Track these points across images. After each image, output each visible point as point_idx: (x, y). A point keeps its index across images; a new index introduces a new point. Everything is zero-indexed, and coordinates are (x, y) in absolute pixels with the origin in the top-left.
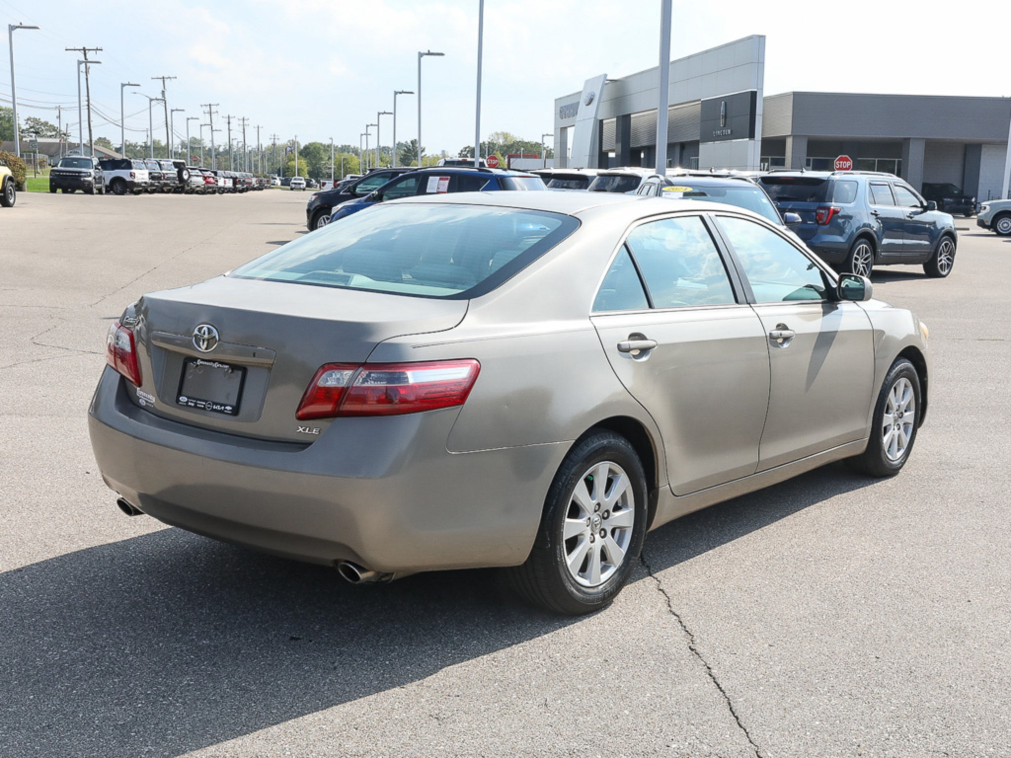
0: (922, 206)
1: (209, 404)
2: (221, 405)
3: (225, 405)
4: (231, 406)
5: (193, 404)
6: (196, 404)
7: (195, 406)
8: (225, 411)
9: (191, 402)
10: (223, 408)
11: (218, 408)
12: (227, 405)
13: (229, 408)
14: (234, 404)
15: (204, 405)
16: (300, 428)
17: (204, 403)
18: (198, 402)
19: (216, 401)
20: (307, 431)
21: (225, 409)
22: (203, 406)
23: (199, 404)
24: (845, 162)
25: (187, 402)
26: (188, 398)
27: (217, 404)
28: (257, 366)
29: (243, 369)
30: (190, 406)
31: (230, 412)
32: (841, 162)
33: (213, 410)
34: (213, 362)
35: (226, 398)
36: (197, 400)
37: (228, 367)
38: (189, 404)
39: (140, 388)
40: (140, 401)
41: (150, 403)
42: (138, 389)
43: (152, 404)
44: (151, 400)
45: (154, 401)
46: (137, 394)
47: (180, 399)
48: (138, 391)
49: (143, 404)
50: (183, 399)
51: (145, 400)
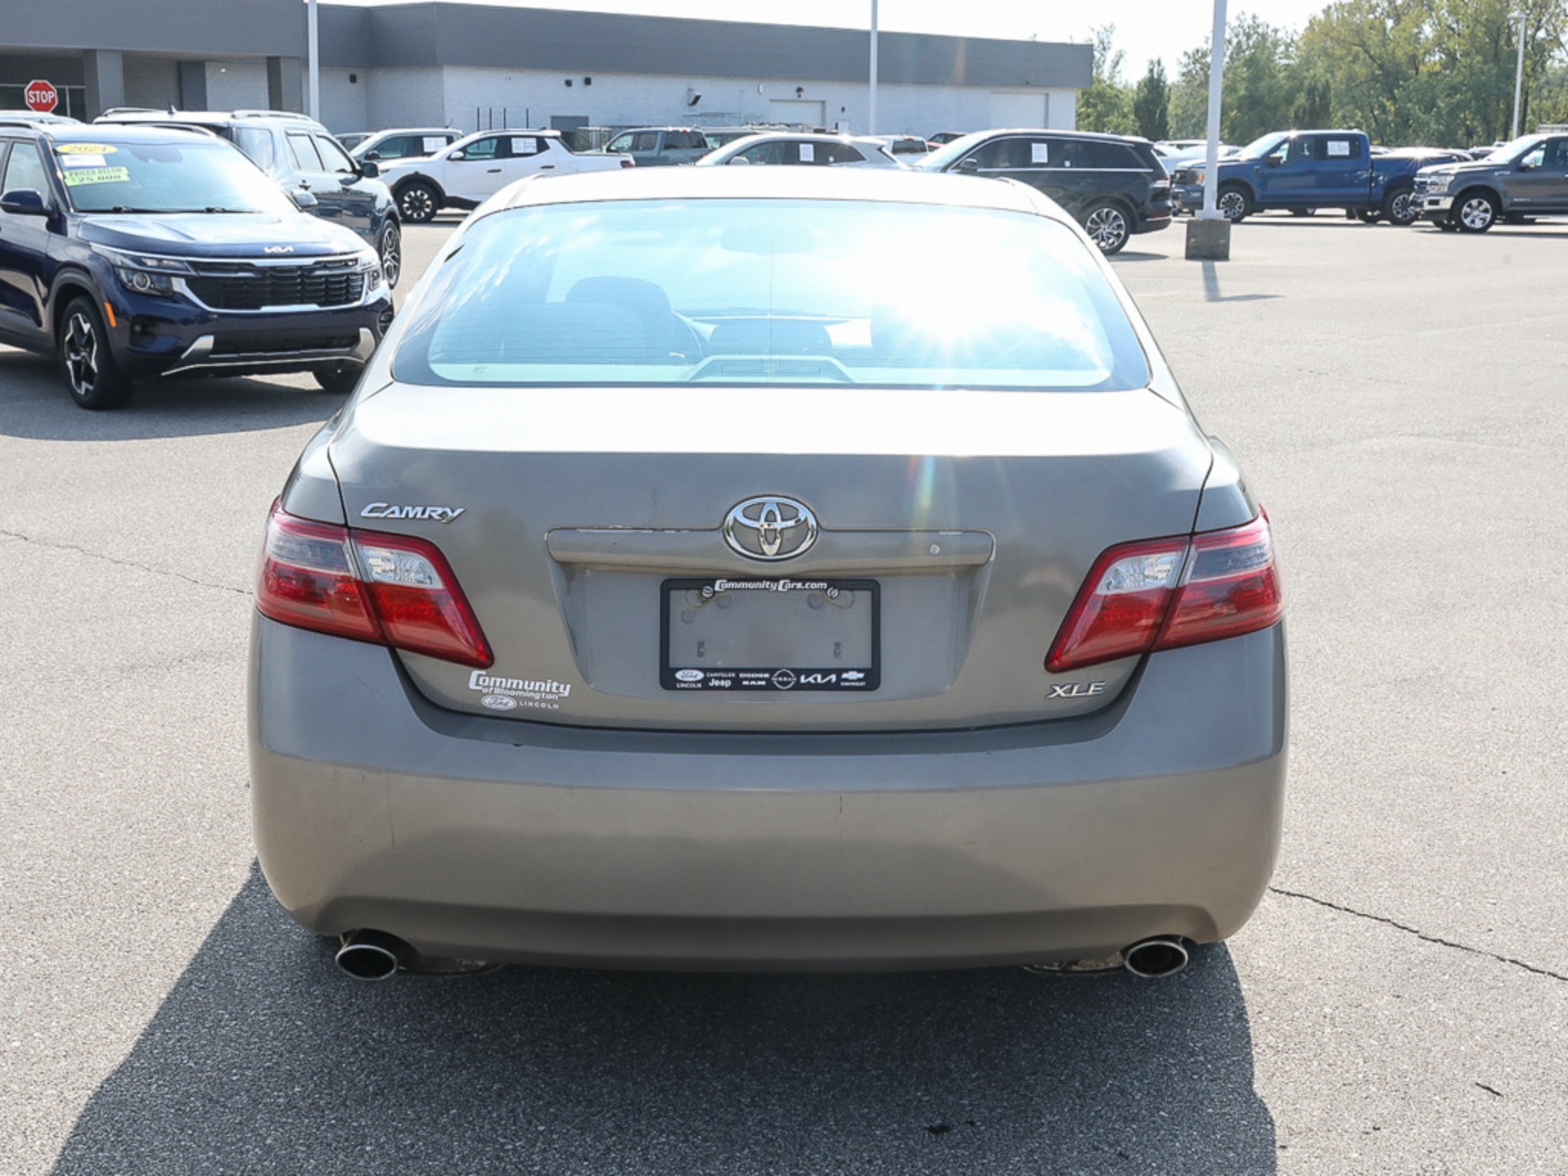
0: (354, 171)
2: (825, 672)
3: (838, 671)
4: (859, 671)
5: (726, 683)
6: (737, 681)
7: (738, 686)
8: (843, 684)
9: (720, 679)
10: (832, 677)
11: (817, 679)
13: (853, 675)
14: (867, 663)
15: (768, 680)
16: (1057, 688)
17: (767, 675)
18: (742, 675)
19: (803, 665)
20: (1074, 693)
21: (840, 680)
22: (763, 683)
23: (746, 679)
24: (44, 92)
25: (705, 682)
26: (704, 670)
27: (809, 672)
28: (915, 574)
29: (867, 584)
30: (720, 688)
31: (862, 684)
32: (37, 93)
33: (798, 687)
34: (775, 579)
35: (836, 655)
36: (738, 671)
37: (825, 585)
38: (715, 683)
39: (489, 670)
40: (487, 701)
41: (541, 700)
42: (475, 673)
43: (552, 702)
44: (551, 692)
45: (566, 694)
46: (472, 685)
47: (679, 675)
48: (475, 678)
49: (502, 707)
50: (690, 676)
51: (514, 697)
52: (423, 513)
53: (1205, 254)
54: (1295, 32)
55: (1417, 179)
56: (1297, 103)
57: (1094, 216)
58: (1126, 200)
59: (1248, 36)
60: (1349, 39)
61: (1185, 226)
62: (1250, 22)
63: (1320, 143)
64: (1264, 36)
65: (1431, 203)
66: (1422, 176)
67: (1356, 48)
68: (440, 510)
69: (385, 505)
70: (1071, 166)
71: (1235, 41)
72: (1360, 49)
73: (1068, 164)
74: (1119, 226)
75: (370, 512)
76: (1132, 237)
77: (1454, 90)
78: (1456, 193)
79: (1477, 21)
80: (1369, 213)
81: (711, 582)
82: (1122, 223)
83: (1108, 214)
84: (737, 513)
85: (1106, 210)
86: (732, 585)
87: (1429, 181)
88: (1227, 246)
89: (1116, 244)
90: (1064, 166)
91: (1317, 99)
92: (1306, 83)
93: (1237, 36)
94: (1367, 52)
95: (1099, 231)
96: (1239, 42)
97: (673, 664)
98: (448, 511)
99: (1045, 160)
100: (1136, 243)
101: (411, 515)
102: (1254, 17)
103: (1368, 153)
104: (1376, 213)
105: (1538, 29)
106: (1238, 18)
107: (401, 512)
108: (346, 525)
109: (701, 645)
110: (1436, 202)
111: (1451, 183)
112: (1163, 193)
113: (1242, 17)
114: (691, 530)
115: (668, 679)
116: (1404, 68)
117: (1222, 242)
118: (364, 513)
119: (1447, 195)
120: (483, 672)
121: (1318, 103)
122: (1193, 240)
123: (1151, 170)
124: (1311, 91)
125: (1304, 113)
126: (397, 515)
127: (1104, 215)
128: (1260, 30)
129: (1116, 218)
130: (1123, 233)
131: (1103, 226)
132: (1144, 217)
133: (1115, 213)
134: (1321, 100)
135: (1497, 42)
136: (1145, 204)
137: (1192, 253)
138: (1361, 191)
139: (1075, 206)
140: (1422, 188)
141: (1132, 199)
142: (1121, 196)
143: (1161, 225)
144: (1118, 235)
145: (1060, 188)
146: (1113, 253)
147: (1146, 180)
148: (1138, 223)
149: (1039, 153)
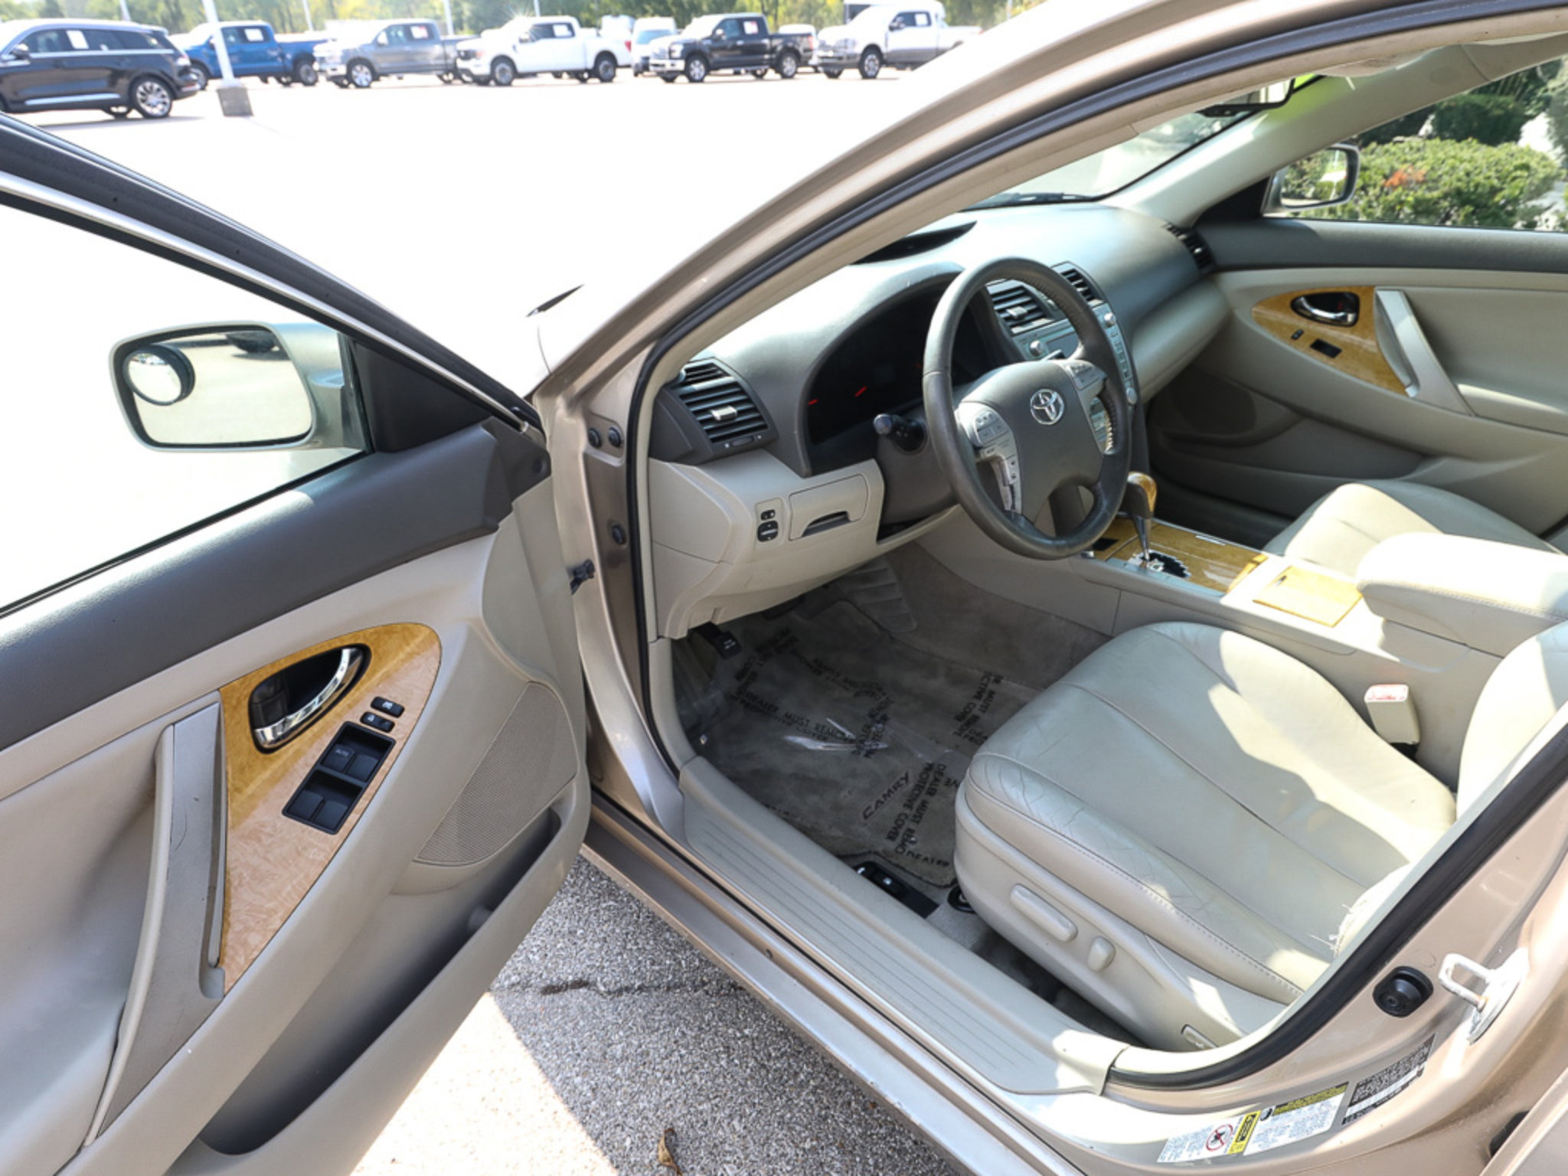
53: (237, 111)
55: (312, 55)
57: (141, 89)
58: (162, 76)
61: (214, 93)
63: (240, 32)
65: (330, 70)
66: (316, 52)
70: (108, 50)
73: (105, 48)
74: (163, 96)
76: (175, 104)
78: (344, 63)
80: (285, 79)
82: (165, 93)
83: (151, 88)
85: (148, 84)
87: (323, 55)
88: (249, 106)
89: (165, 109)
90: (102, 50)
95: (149, 101)
99: (84, 45)
100: (179, 108)
103: (274, 38)
104: (288, 79)
110: (334, 70)
111: (339, 57)
112: (185, 71)
117: (246, 102)
119: (340, 64)
122: (226, 103)
123: (172, 52)
127: (148, 88)
129: (158, 90)
130: (167, 101)
131: (150, 97)
132: (179, 87)
133: (156, 86)
136: (176, 78)
137: (229, 112)
138: (275, 64)
139: (123, 83)
140: (322, 60)
141: (166, 75)
142: (157, 72)
143: (192, 93)
144: (164, 103)
145: (107, 68)
146: (165, 116)
147: (170, 60)
148: (175, 92)
149: (78, 40)
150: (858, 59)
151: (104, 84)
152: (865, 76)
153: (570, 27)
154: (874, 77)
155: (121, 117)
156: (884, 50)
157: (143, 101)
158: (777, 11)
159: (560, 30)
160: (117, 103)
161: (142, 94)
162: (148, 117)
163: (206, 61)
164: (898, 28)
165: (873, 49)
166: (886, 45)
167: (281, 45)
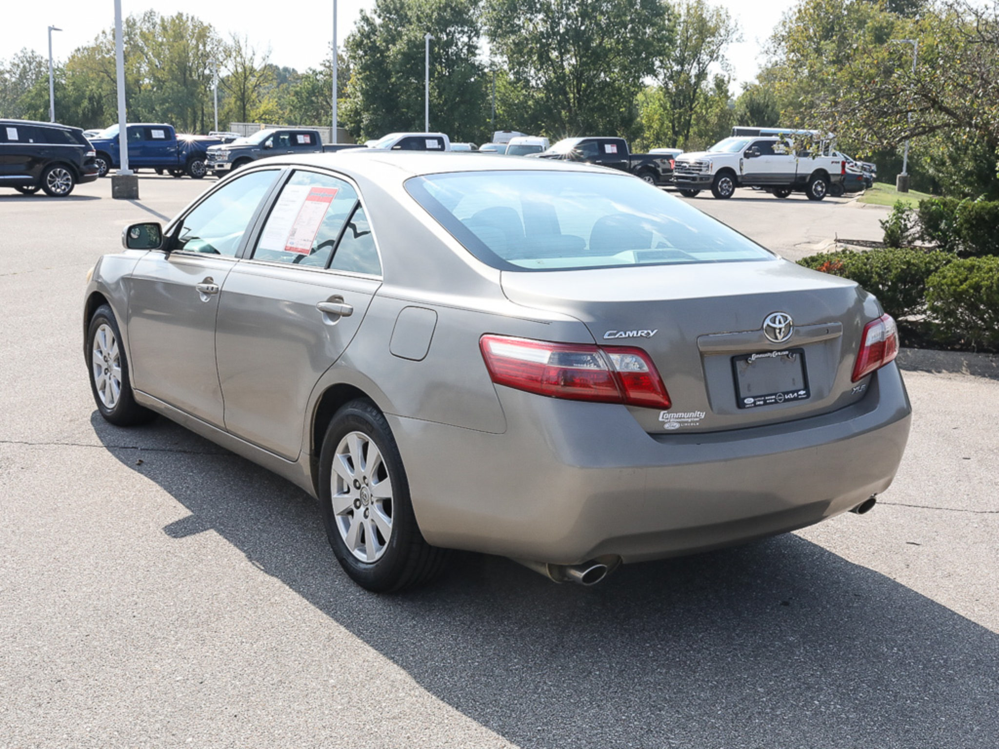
1: (780, 396)
2: (793, 392)
3: (797, 391)
4: (803, 390)
5: (762, 403)
6: (765, 401)
7: (765, 403)
8: (799, 397)
9: (759, 401)
10: (796, 394)
11: (791, 396)
12: (800, 390)
13: (801, 392)
14: (803, 387)
15: (775, 399)
16: (854, 389)
17: (774, 397)
18: (766, 398)
19: (784, 390)
20: (858, 390)
21: (798, 395)
22: (773, 401)
23: (769, 399)
25: (755, 402)
26: (754, 397)
27: (788, 393)
28: (810, 347)
29: (799, 351)
30: (760, 405)
31: (805, 396)
33: (786, 400)
34: (771, 351)
35: (794, 384)
36: (765, 396)
37: (787, 352)
38: (758, 403)
39: (670, 410)
40: (667, 426)
41: (692, 422)
42: (662, 412)
43: (697, 421)
44: (696, 417)
45: (703, 417)
46: (660, 419)
47: (746, 401)
48: (663, 415)
49: (673, 428)
50: (749, 401)
51: (679, 422)
52: (637, 334)
53: (125, 195)
54: (60, 62)
55: (208, 153)
56: (83, 106)
57: (51, 173)
58: (71, 164)
59: (30, 63)
60: (98, 68)
61: (110, 180)
62: (31, 55)
63: (147, 131)
64: (40, 64)
65: (219, 166)
66: (211, 150)
67: (101, 74)
68: (646, 332)
69: (615, 332)
70: (34, 142)
71: (21, 65)
72: (105, 75)
73: (31, 141)
74: (68, 179)
75: (609, 335)
76: (76, 186)
77: (164, 101)
78: (233, 161)
79: (172, 61)
80: (176, 172)
81: (750, 355)
82: (70, 177)
83: (60, 172)
84: (768, 322)
85: (58, 170)
86: (758, 356)
87: (216, 153)
88: (137, 191)
89: (67, 190)
90: (28, 142)
91: (95, 103)
92: (88, 93)
93: (22, 62)
94: (108, 76)
95: (56, 183)
96: (24, 67)
97: (742, 395)
98: (650, 332)
99: (16, 138)
100: (79, 190)
101: (631, 335)
102: (33, 52)
103: (175, 137)
104: (180, 172)
105: (205, 68)
106: (22, 51)
107: (625, 334)
108: (596, 344)
109: (749, 386)
110: (222, 166)
111: (229, 155)
112: (91, 160)
113: (25, 51)
114: (752, 331)
115: (740, 404)
116: (132, 87)
117: (135, 188)
118: (606, 337)
119: (227, 162)
120: (666, 412)
121: (96, 106)
122: (117, 188)
123: (83, 146)
124: (91, 99)
125: (88, 111)
126: (624, 336)
127: (58, 172)
128: (37, 60)
129: (65, 174)
130: (70, 183)
131: (57, 179)
132: (82, 173)
133: (64, 171)
134: (97, 104)
135: (185, 74)
136: (82, 166)
137: (116, 195)
138: (172, 159)
139: (39, 167)
140: (212, 157)
141: (74, 163)
142: (68, 161)
143: (93, 179)
144: (67, 185)
145: (29, 156)
146: (65, 195)
147: (81, 151)
148: (79, 177)
149: (12, 134)
150: (711, 180)
151: (23, 168)
152: (718, 196)
153: (440, 141)
154: (728, 197)
155: (28, 195)
156: (738, 173)
157: (51, 182)
158: (688, 132)
159: (430, 144)
160: (28, 183)
161: (51, 176)
162: (51, 195)
163: (110, 153)
164: (754, 155)
165: (727, 172)
166: (741, 170)
167: (181, 143)
